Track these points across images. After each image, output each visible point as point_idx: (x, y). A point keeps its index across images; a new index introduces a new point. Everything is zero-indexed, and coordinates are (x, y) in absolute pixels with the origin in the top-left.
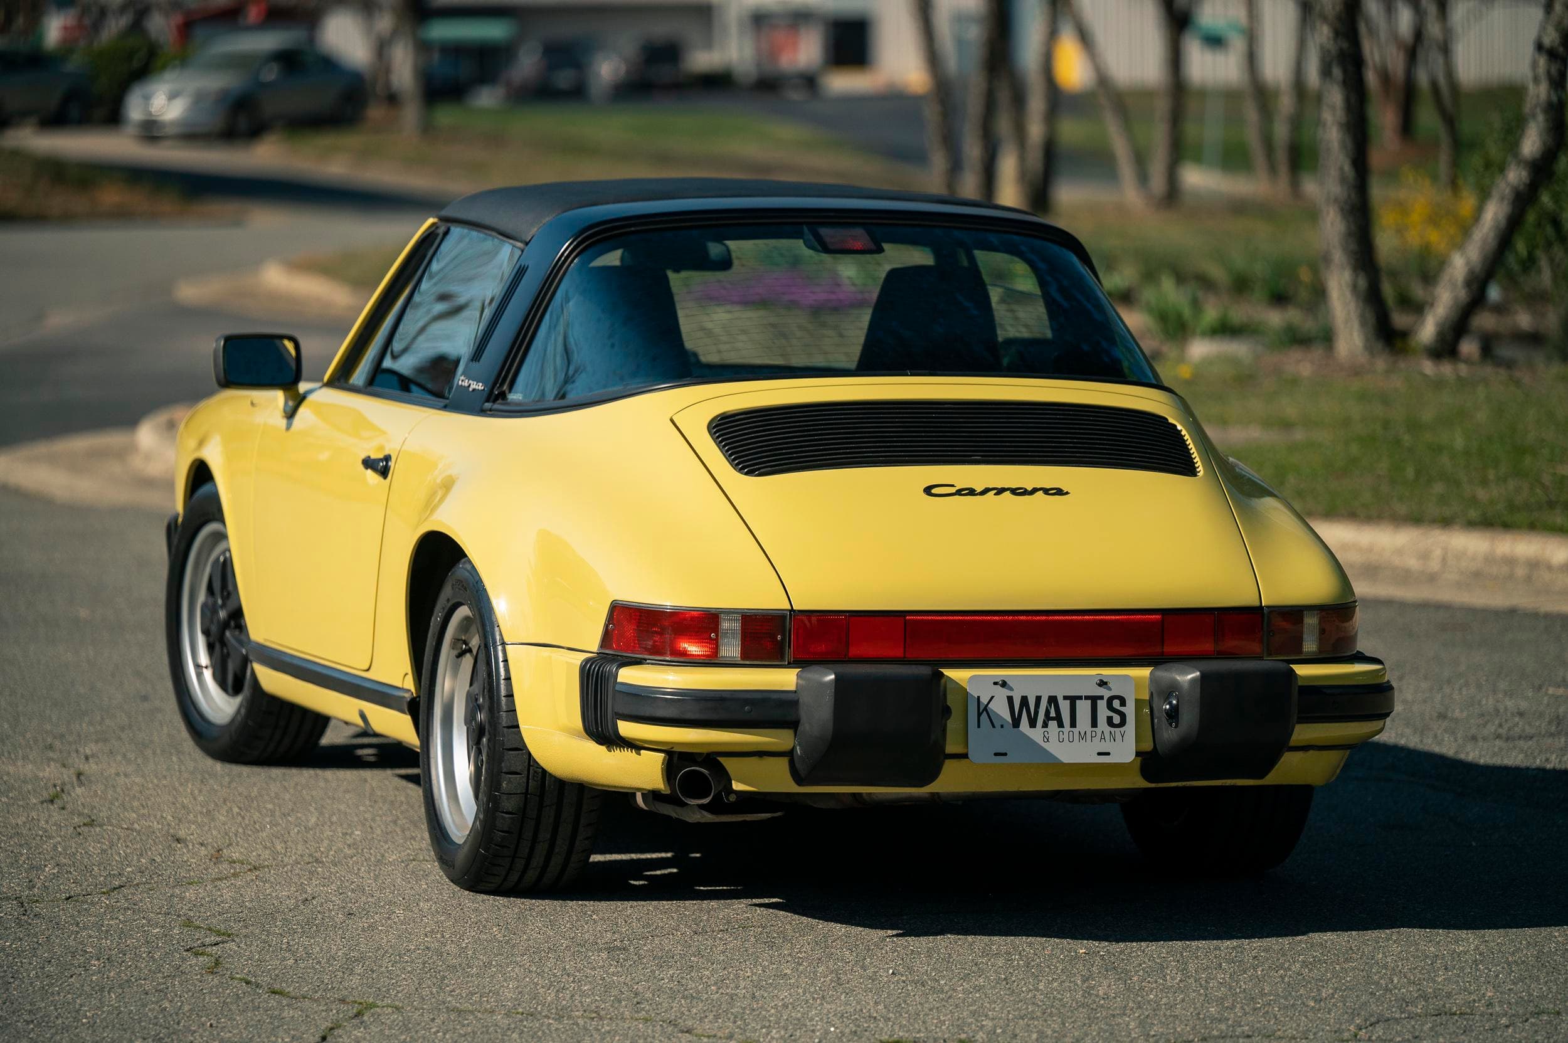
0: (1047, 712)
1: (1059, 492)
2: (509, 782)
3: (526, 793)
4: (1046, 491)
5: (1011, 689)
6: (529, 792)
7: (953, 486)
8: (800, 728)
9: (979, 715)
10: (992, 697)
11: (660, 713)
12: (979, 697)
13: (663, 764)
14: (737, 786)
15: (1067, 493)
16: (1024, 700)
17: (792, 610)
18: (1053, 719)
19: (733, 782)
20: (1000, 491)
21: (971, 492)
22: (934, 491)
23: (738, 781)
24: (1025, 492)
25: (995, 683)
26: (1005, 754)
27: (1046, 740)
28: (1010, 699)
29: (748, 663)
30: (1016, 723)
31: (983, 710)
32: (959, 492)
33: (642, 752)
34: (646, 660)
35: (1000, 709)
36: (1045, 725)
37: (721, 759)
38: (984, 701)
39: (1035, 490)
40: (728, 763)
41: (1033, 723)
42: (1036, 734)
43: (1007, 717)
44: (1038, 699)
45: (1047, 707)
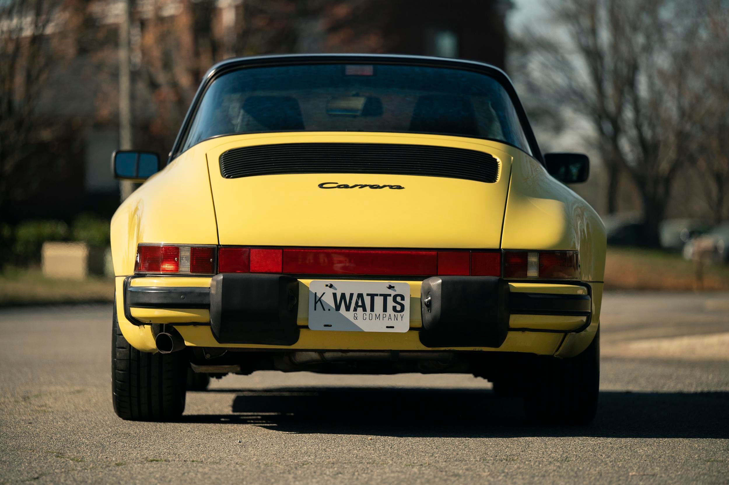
0: (357, 303)
1: (399, 187)
4: (391, 187)
5: (336, 289)
7: (337, 183)
8: (212, 307)
9: (316, 303)
10: (324, 293)
12: (316, 293)
13: (152, 332)
14: (187, 344)
15: (403, 188)
16: (343, 296)
17: (219, 245)
18: (360, 306)
19: (185, 341)
20: (362, 186)
21: (346, 186)
22: (324, 186)
23: (187, 341)
24: (378, 187)
25: (327, 286)
26: (331, 326)
27: (355, 318)
28: (335, 295)
29: (194, 274)
30: (338, 308)
31: (318, 300)
32: (339, 187)
33: (145, 326)
34: (147, 274)
35: (328, 300)
36: (355, 310)
37: (176, 327)
38: (319, 295)
39: (385, 186)
40: (180, 330)
41: (348, 309)
42: (350, 315)
43: (333, 305)
44: (352, 295)
45: (357, 300)
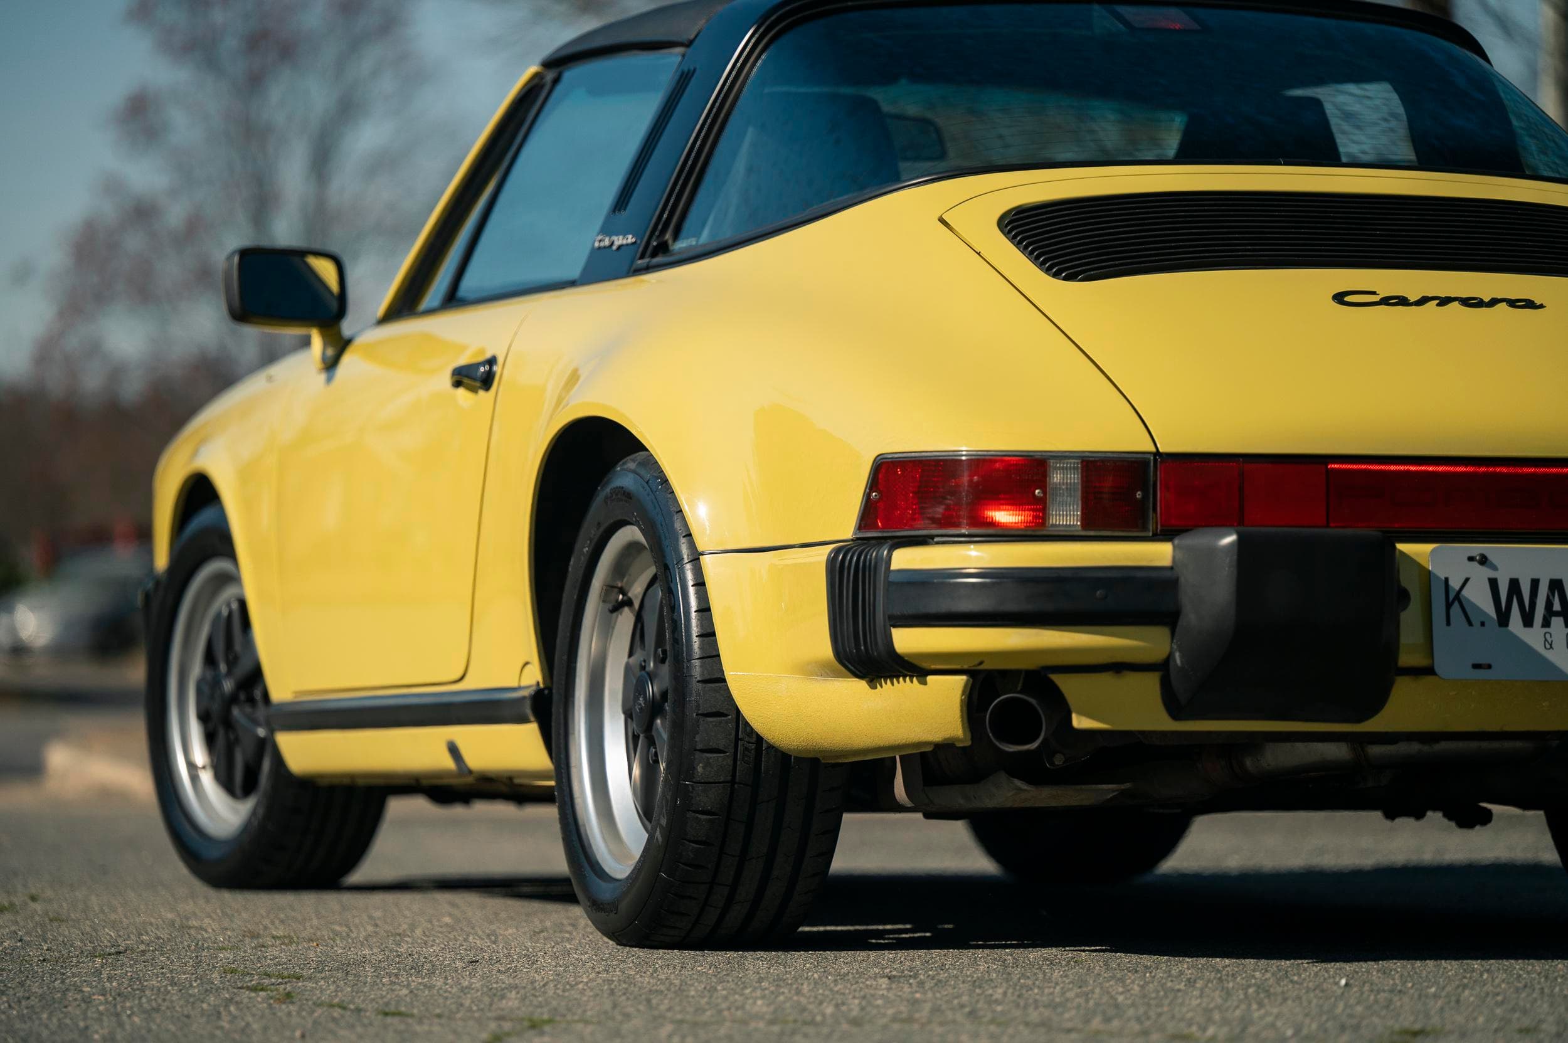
0: (1549, 604)
1: (1530, 304)
2: (707, 764)
3: (733, 782)
4: (1512, 303)
5: (1494, 568)
6: (737, 780)
7: (1374, 293)
8: (1182, 623)
9: (1449, 605)
10: (1467, 580)
11: (965, 606)
12: (1447, 579)
13: (964, 693)
14: (1080, 722)
15: (1541, 306)
16: (1514, 584)
17: (1157, 453)
18: (1557, 614)
19: (1074, 716)
20: (1444, 301)
21: (1403, 301)
22: (1348, 299)
23: (1081, 713)
24: (1479, 303)
25: (1471, 559)
26: (1489, 667)
27: (1548, 646)
28: (1493, 583)
29: (1092, 533)
30: (1503, 619)
31: (1454, 599)
32: (1386, 301)
33: (930, 678)
34: (932, 537)
35: (1479, 597)
36: (1546, 623)
37: (1056, 678)
38: (1455, 584)
39: (1494, 302)
40: (1067, 684)
41: (1528, 621)
42: (1533, 637)
43: (1490, 609)
44: (1535, 583)
45: (1548, 597)
